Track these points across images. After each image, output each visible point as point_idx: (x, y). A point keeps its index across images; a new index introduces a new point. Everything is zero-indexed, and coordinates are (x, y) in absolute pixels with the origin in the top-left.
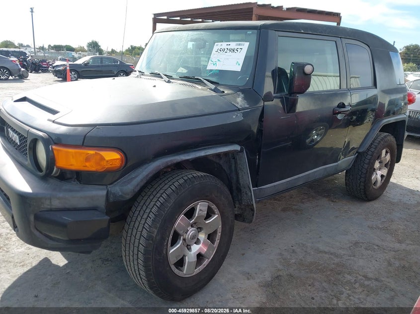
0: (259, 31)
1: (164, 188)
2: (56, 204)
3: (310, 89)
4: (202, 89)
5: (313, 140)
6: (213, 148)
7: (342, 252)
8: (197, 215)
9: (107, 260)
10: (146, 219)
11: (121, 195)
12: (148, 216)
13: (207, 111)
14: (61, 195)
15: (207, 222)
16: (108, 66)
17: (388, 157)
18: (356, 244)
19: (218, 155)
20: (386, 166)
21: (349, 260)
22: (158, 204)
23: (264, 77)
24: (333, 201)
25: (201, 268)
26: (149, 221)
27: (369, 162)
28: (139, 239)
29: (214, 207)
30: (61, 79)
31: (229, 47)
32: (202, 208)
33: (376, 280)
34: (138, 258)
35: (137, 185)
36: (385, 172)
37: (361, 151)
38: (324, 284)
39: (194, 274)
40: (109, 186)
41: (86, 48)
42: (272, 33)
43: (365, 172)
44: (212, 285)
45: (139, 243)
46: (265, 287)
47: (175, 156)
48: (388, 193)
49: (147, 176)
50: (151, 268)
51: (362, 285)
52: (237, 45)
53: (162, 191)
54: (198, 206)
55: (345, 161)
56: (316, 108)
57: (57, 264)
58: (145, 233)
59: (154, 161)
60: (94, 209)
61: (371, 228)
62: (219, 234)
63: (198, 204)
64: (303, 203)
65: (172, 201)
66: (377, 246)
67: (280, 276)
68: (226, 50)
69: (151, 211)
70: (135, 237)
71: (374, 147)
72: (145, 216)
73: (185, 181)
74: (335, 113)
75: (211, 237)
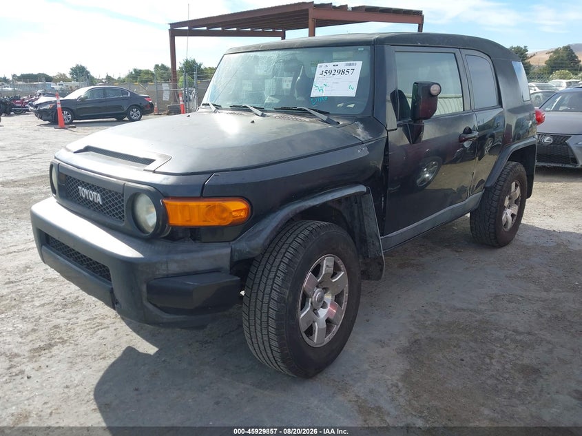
0: (373, 47)
1: (287, 242)
2: (174, 268)
3: (437, 113)
4: (311, 122)
5: (424, 180)
6: (341, 189)
7: (483, 307)
8: (324, 273)
9: (206, 342)
10: (274, 279)
11: (248, 252)
12: (276, 275)
13: (328, 147)
14: (179, 257)
15: (334, 281)
16: (116, 99)
17: (518, 192)
18: (496, 296)
19: (339, 201)
20: (516, 202)
21: (492, 315)
22: (286, 260)
23: (384, 102)
24: (457, 251)
25: (331, 336)
26: (279, 281)
27: (499, 199)
28: (268, 303)
29: (340, 262)
30: (47, 122)
31: (337, 68)
32: (328, 264)
33: (529, 333)
34: (268, 326)
35: (267, 238)
36: (514, 209)
37: (488, 185)
38: (472, 344)
39: (325, 343)
40: (231, 243)
41: (69, 76)
42: (388, 48)
43: (494, 211)
44: (342, 357)
45: (269, 308)
46: (404, 353)
47: (300, 202)
48: (521, 236)
49: (277, 226)
50: (285, 336)
51: (514, 341)
52: (347, 65)
53: (286, 246)
54: (325, 261)
55: (473, 199)
56: (442, 135)
57: (145, 352)
58: (275, 295)
59: (281, 210)
60: (217, 270)
61: (509, 277)
62: (346, 295)
63: (324, 259)
64: (421, 256)
65: (301, 256)
66: (521, 297)
67: (419, 340)
68: (333, 72)
69: (278, 269)
70: (262, 302)
71: (503, 180)
72: (272, 276)
73: (311, 232)
74: (461, 140)
75: (338, 299)
